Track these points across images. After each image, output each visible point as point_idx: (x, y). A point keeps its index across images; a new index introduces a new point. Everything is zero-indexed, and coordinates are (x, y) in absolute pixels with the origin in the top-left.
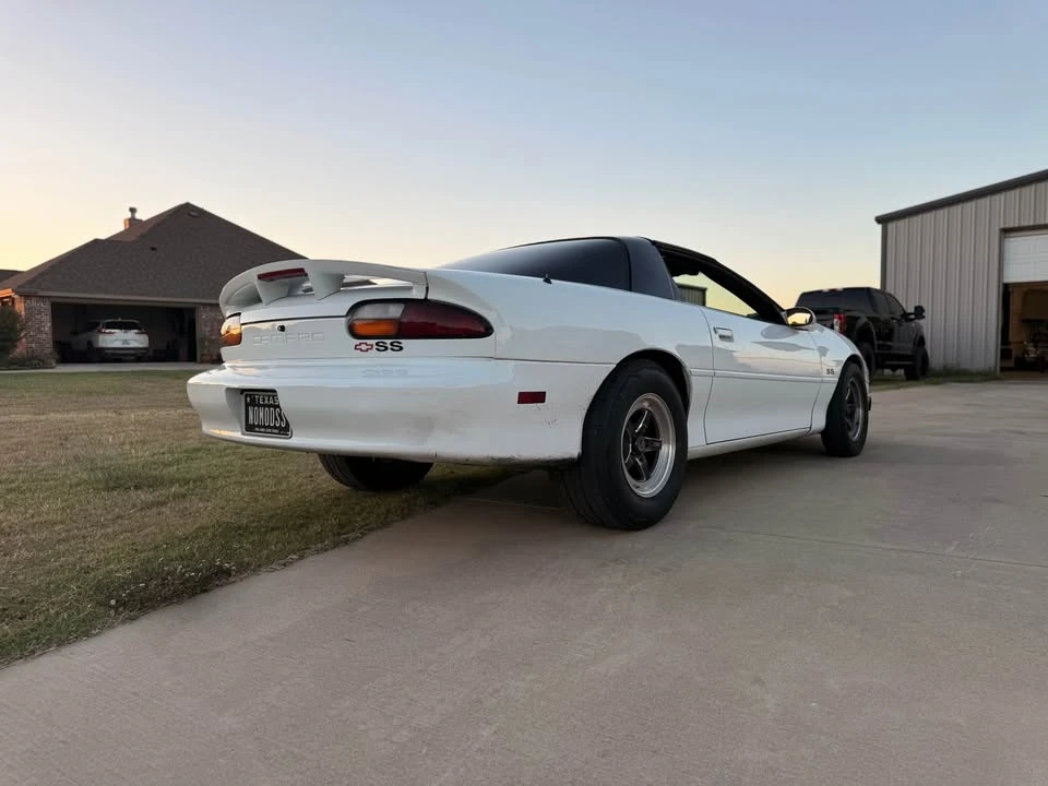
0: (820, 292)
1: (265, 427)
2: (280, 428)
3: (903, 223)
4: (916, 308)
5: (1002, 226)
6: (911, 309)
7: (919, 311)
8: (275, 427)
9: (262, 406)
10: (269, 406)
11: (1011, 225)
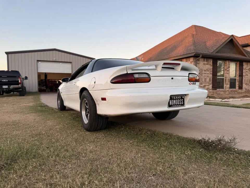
0: (4, 71)
1: (176, 105)
2: (181, 104)
3: (13, 55)
4: (25, 77)
5: (37, 60)
6: (24, 77)
7: (26, 78)
8: (180, 104)
9: (174, 99)
10: (177, 99)
11: (39, 60)
